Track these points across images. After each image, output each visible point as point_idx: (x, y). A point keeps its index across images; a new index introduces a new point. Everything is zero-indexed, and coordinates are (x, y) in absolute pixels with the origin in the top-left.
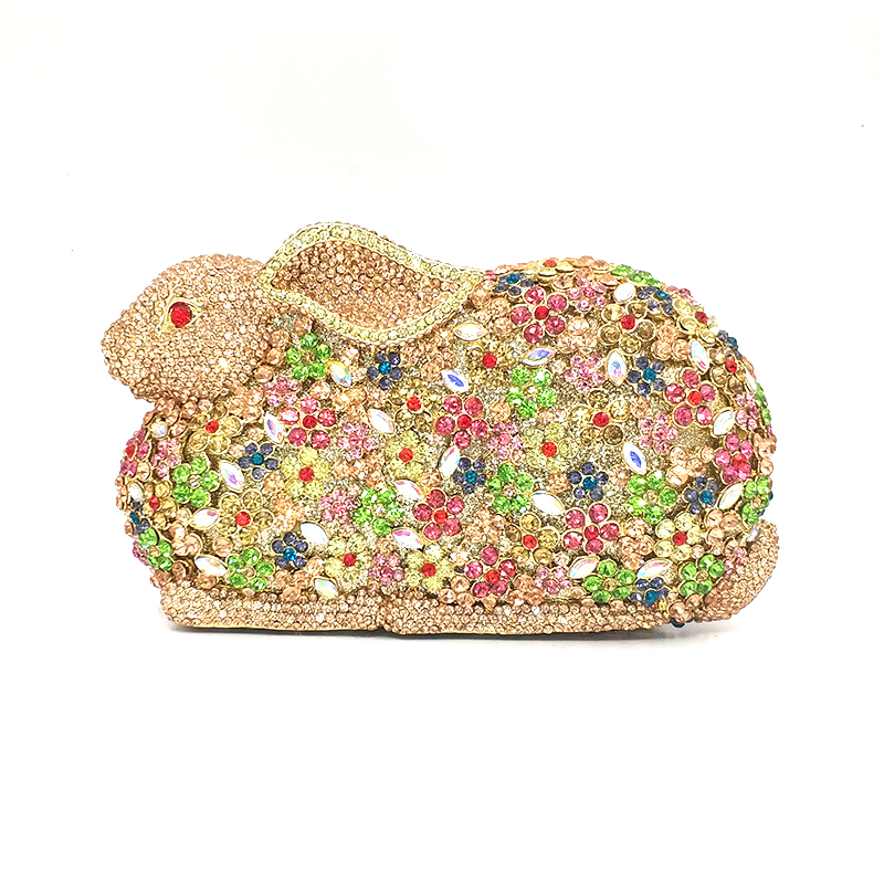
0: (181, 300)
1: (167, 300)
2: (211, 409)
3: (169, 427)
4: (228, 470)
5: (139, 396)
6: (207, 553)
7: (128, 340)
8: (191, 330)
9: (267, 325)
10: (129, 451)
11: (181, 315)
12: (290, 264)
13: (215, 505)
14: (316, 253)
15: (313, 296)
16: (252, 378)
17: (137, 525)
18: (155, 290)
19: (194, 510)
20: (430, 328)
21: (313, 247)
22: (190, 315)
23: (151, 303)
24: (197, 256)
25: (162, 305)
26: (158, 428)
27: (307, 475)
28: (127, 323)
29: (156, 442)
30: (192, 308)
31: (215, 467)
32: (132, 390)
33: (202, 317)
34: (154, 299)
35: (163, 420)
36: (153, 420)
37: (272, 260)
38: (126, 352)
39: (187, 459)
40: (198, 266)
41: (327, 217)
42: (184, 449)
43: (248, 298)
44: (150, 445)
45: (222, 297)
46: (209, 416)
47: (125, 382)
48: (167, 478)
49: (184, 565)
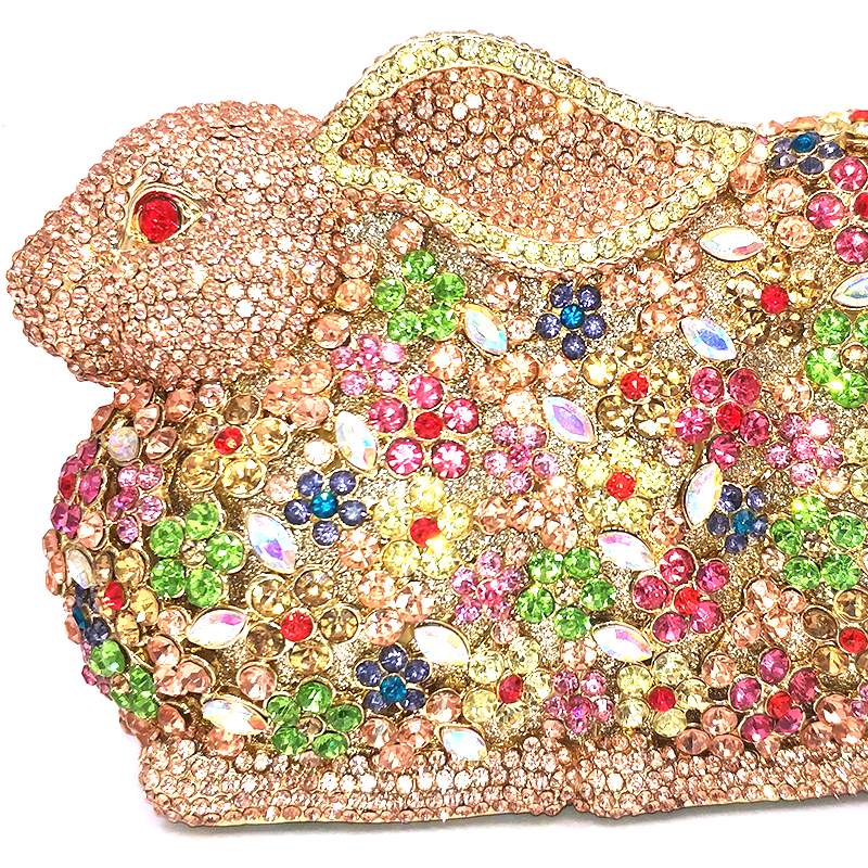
0: (159, 188)
1: (131, 190)
2: (224, 402)
3: (140, 440)
4: (263, 529)
5: (83, 376)
6: (225, 690)
7: (55, 269)
8: (180, 247)
9: (334, 234)
10: (66, 486)
11: (159, 216)
12: (377, 115)
13: (237, 601)
14: (428, 94)
15: (424, 178)
16: (305, 338)
17: (87, 629)
18: (106, 171)
19: (194, 610)
20: (658, 237)
21: (424, 80)
22: (178, 217)
23: (100, 195)
24: (191, 104)
25: (121, 199)
26: (120, 440)
27: (423, 530)
28: (56, 235)
29: (116, 469)
30: (181, 204)
31: (234, 522)
32: (69, 365)
33: (201, 221)
34: (106, 187)
35: (130, 424)
36: (111, 422)
37: (342, 107)
38: (53, 292)
39: (178, 505)
40: (191, 122)
41: (449, 23)
42: (172, 487)
43: (295, 181)
44: (105, 475)
45: (242, 180)
46: (221, 419)
47: (54, 351)
48: (138, 545)
49: (181, 711)
